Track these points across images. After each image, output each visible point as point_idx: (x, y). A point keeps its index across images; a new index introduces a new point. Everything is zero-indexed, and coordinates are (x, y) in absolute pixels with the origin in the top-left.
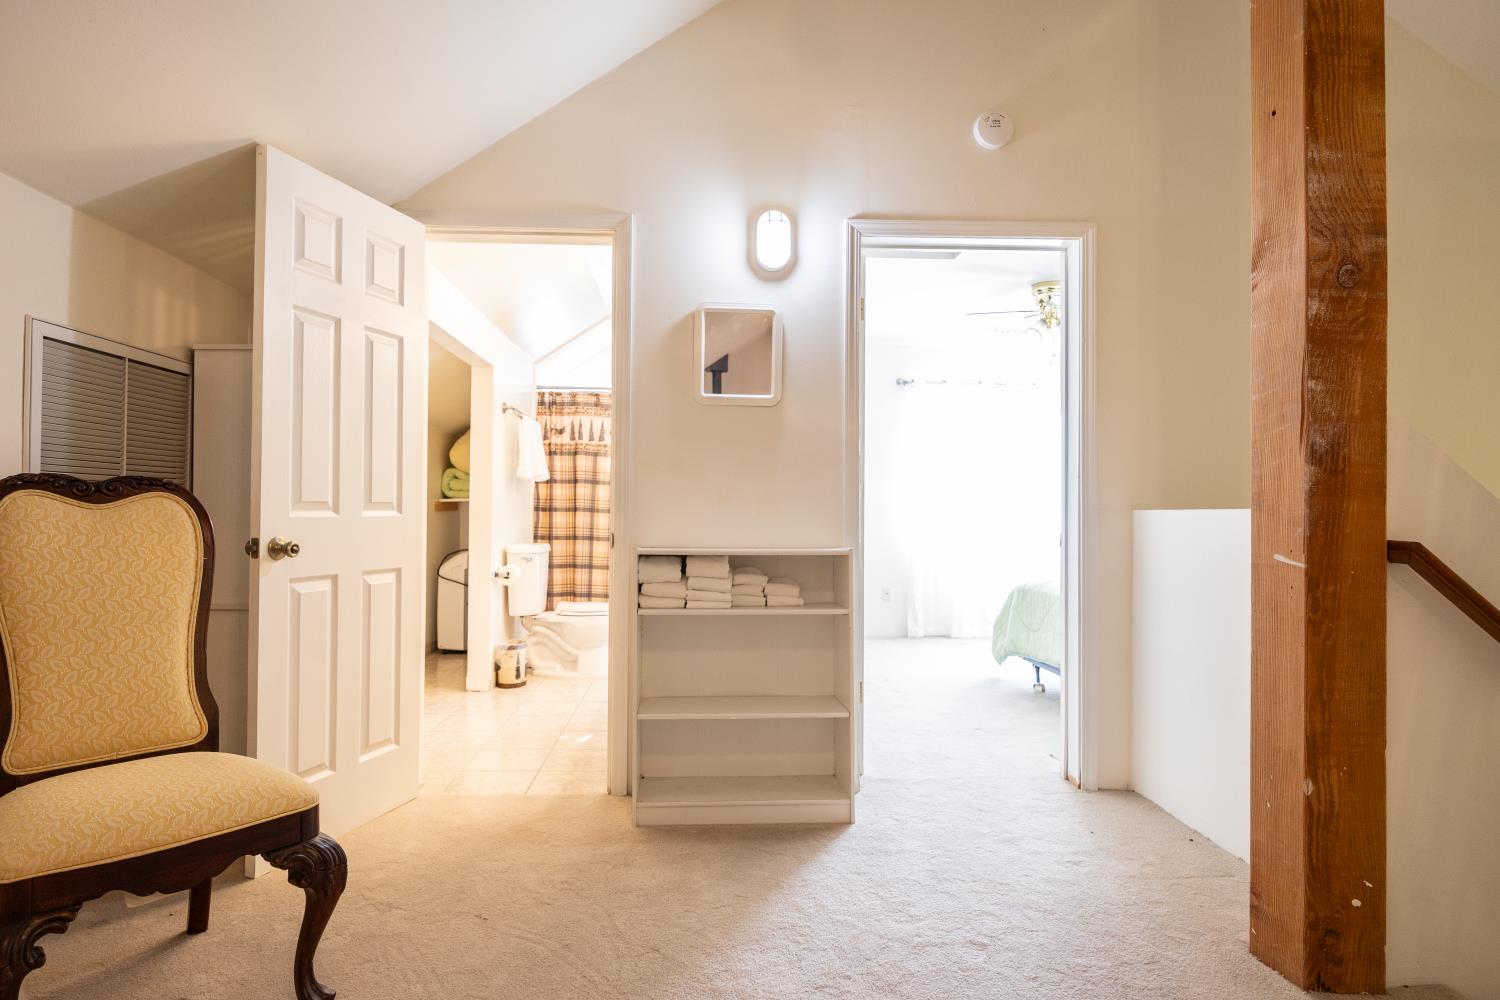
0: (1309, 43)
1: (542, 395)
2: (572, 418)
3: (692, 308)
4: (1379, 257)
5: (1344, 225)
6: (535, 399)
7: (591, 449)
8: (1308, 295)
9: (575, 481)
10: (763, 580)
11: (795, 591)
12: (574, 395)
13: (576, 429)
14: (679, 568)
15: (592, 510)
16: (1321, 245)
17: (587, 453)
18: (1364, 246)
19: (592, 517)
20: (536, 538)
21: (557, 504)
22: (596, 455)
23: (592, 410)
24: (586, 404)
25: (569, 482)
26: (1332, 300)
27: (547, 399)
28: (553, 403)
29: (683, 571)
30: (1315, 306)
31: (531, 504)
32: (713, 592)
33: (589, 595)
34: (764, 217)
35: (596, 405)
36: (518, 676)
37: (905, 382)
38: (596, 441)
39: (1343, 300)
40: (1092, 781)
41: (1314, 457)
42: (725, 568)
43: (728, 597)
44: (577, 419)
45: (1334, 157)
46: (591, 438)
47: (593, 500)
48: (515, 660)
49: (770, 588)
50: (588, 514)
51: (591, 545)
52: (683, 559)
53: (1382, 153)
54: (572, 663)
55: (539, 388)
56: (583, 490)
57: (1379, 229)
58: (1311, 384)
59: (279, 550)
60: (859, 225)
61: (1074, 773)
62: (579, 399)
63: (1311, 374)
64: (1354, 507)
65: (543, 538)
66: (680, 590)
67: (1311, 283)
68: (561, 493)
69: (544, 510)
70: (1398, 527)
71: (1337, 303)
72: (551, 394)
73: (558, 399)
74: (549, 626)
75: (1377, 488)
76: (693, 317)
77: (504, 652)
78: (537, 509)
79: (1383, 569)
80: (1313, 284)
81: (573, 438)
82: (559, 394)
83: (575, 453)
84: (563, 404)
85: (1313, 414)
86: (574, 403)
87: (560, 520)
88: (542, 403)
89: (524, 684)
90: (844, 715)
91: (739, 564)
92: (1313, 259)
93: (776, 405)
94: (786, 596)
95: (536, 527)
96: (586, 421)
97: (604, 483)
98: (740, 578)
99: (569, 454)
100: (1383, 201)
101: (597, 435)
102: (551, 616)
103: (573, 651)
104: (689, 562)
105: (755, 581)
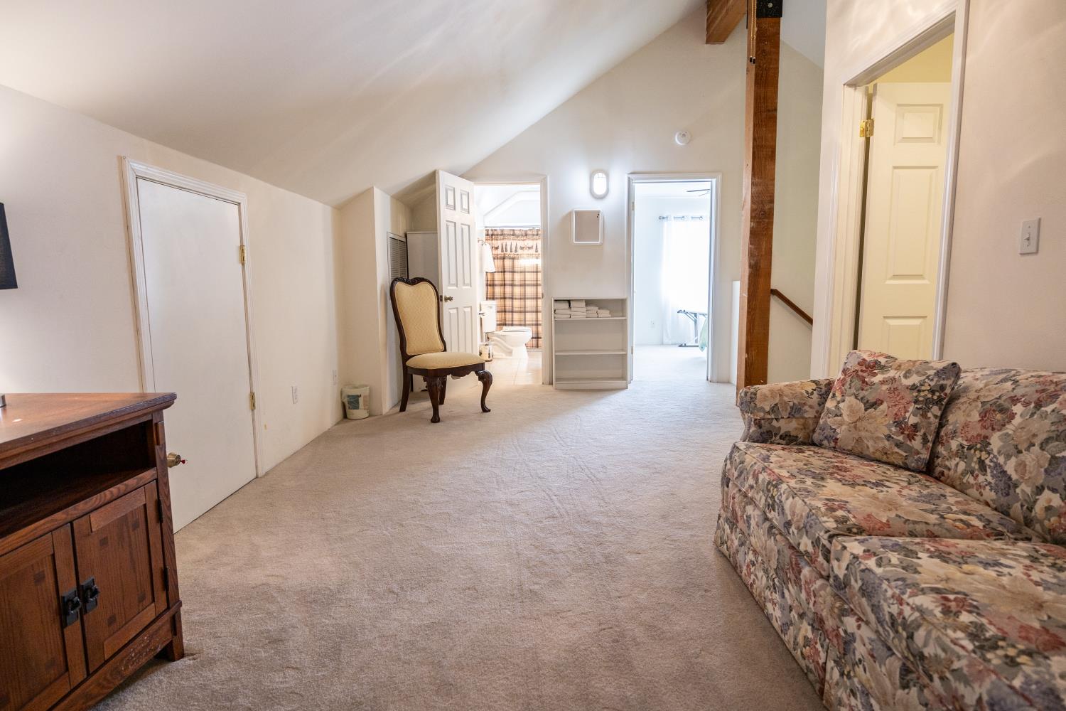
0: (753, 148)
1: (487, 231)
2: (502, 241)
3: (570, 210)
4: (772, 210)
5: (762, 201)
6: (485, 233)
7: (511, 256)
8: (751, 221)
9: (504, 272)
10: (596, 308)
11: (608, 312)
12: (502, 231)
13: (504, 247)
14: (568, 304)
15: (513, 285)
16: (755, 207)
17: (510, 259)
18: (767, 207)
19: (513, 288)
20: (487, 298)
21: (496, 283)
22: (513, 259)
23: (511, 237)
24: (508, 235)
25: (501, 272)
26: (757, 222)
27: (490, 233)
28: (493, 235)
29: (570, 305)
30: (752, 224)
31: (485, 283)
32: (580, 312)
33: (512, 325)
34: (596, 176)
35: (513, 235)
36: (489, 357)
37: (663, 218)
38: (513, 252)
39: (761, 222)
40: (715, 379)
41: (751, 266)
42: (584, 304)
43: (585, 314)
44: (504, 242)
45: (760, 181)
46: (511, 251)
47: (513, 280)
48: (488, 350)
49: (599, 311)
50: (510, 287)
51: (512, 302)
52: (569, 301)
53: (774, 179)
54: (510, 353)
55: (486, 227)
56: (508, 276)
57: (772, 201)
58: (750, 246)
59: (447, 299)
60: (631, 176)
61: (709, 378)
62: (505, 232)
63: (751, 244)
64: (762, 280)
65: (490, 299)
66: (568, 312)
67: (752, 217)
68: (498, 277)
69: (490, 285)
70: (774, 285)
71: (759, 223)
72: (492, 230)
73: (495, 233)
74: (498, 336)
75: (768, 275)
76: (570, 213)
77: (483, 347)
78: (487, 285)
79: (769, 296)
80: (752, 218)
81: (502, 251)
82: (495, 230)
83: (504, 258)
84: (498, 235)
85: (751, 255)
86: (502, 234)
87: (498, 290)
88: (487, 235)
89: (491, 360)
90: (624, 353)
91: (589, 303)
92: (752, 211)
93: (601, 245)
94: (605, 314)
95: (487, 294)
96: (509, 243)
97: (518, 272)
98: (589, 308)
99: (501, 259)
100: (773, 194)
101: (514, 249)
102: (501, 333)
103: (511, 348)
104: (571, 302)
105: (594, 309)
